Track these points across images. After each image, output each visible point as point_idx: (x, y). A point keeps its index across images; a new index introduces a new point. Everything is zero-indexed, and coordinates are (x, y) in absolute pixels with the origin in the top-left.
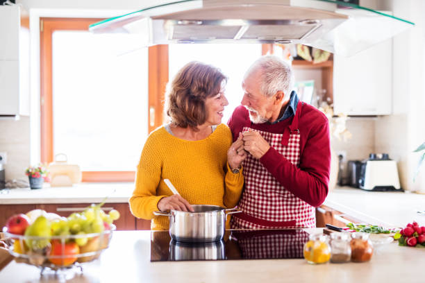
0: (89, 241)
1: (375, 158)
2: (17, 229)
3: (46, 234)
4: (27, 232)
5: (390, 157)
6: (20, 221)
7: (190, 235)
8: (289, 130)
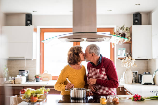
0: (40, 96)
1: (145, 74)
2: (23, 92)
3: (29, 94)
4: (25, 94)
5: (150, 73)
6: (24, 91)
7: (75, 97)
8: (101, 67)
